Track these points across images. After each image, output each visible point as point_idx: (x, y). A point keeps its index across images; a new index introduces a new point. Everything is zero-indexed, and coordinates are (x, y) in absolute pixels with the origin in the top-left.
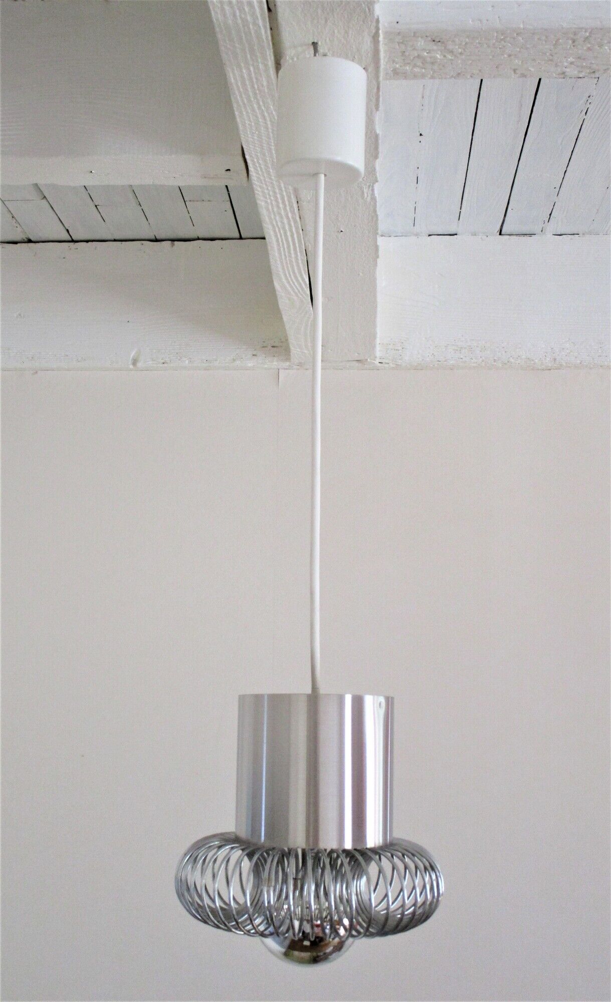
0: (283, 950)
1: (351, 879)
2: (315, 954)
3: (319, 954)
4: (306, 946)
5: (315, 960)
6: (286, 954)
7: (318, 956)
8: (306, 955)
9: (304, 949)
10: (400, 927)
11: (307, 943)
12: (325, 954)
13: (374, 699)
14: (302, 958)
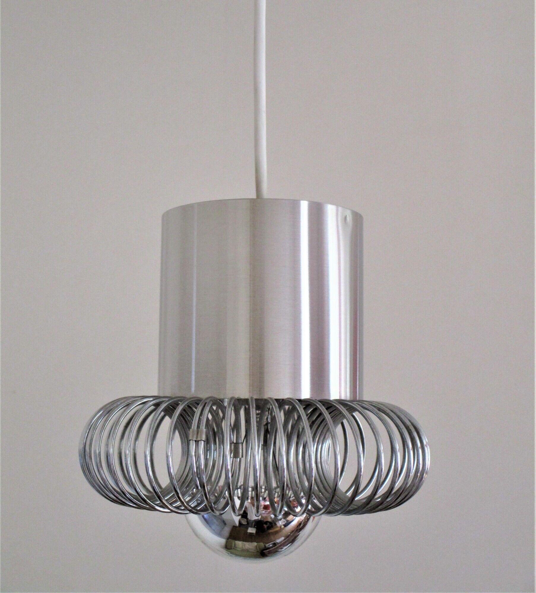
0: (223, 541)
1: (311, 439)
2: (262, 545)
3: (267, 545)
4: (251, 534)
5: (263, 554)
6: (228, 547)
7: (266, 549)
8: (251, 546)
9: (249, 538)
10: (372, 503)
11: (252, 530)
12: (275, 544)
13: (337, 210)
14: (247, 551)
